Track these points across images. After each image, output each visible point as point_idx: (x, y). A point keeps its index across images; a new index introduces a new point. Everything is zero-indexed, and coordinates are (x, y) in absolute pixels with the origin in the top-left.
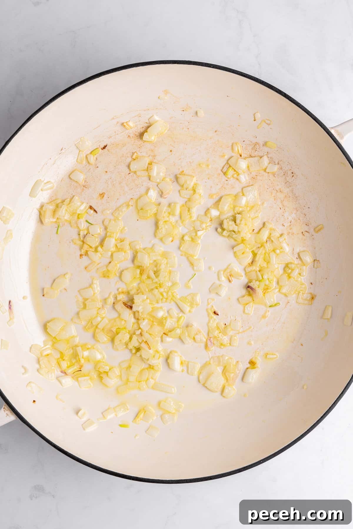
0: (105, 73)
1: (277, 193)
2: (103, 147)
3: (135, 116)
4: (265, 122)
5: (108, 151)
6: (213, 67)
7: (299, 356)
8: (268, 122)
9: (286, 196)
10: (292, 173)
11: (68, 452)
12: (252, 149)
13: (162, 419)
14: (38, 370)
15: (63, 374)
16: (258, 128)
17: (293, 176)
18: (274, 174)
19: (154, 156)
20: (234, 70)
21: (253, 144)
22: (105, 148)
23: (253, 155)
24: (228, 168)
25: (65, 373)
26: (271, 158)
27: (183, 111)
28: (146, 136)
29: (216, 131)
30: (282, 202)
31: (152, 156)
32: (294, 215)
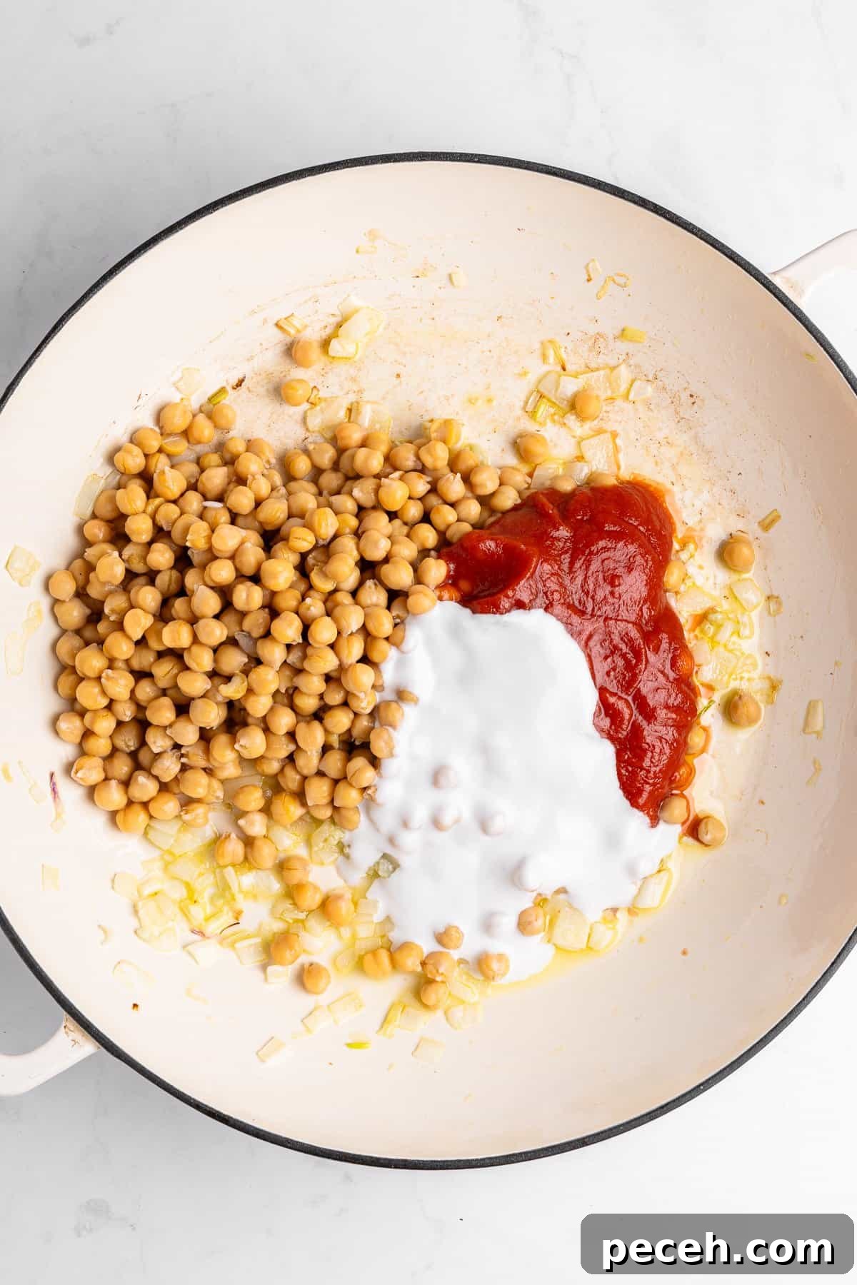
0: (226, 202)
1: (659, 448)
2: (235, 384)
3: (306, 302)
4: (613, 280)
5: (247, 392)
6: (479, 162)
7: (758, 830)
8: (621, 280)
9: (682, 454)
10: (691, 396)
11: (232, 1118)
12: (590, 351)
13: (447, 1019)
14: (136, 932)
15: (196, 937)
16: (598, 299)
17: (693, 403)
18: (648, 404)
19: (358, 391)
20: (528, 163)
21: (591, 338)
22: (240, 385)
23: (593, 365)
24: (538, 401)
25: (201, 933)
26: (636, 366)
27: (418, 277)
28: (335, 346)
29: (499, 318)
30: (673, 467)
31: (355, 392)
32: (706, 496)
